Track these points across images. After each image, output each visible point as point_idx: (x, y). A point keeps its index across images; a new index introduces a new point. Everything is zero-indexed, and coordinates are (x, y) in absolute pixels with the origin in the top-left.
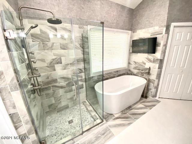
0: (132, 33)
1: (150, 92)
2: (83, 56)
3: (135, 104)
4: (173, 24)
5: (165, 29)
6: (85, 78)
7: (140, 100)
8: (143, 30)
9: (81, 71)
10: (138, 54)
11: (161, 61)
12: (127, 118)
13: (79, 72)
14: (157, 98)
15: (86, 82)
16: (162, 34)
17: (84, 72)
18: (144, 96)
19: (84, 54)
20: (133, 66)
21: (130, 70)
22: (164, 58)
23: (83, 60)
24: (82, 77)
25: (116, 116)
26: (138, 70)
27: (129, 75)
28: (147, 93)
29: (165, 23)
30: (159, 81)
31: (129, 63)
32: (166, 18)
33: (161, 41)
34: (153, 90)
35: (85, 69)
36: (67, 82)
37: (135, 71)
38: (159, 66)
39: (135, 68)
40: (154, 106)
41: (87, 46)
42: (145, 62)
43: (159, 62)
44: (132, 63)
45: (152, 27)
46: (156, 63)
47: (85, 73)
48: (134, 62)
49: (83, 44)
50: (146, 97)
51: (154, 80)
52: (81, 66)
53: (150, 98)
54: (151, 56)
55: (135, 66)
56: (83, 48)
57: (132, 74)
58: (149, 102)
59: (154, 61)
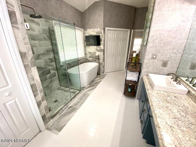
0: (84, 31)
1: (101, 71)
2: (52, 47)
3: (95, 79)
4: (107, 28)
5: (103, 30)
6: (56, 67)
7: (97, 76)
8: (91, 30)
9: (51, 60)
10: (91, 46)
11: (104, 50)
12: (93, 85)
13: (50, 62)
14: (105, 73)
15: (57, 70)
16: (102, 33)
17: (54, 61)
18: (98, 74)
19: (52, 45)
20: (88, 55)
21: (87, 59)
22: (105, 48)
23: (52, 51)
24: (53, 66)
25: (87, 87)
27: (87, 62)
28: (100, 71)
29: (102, 27)
30: (104, 63)
31: (86, 54)
32: (103, 24)
33: (102, 38)
34: (102, 69)
35: (55, 58)
36: (41, 72)
37: (91, 59)
38: (103, 53)
39: (90, 57)
40: (104, 77)
41: (54, 38)
42: (96, 52)
44: (87, 53)
45: (96, 28)
47: (56, 63)
48: (89, 52)
49: (50, 36)
50: (100, 74)
51: (102, 63)
52: (51, 56)
53: (102, 74)
54: (98, 47)
55: (90, 55)
56: (51, 39)
57: (89, 61)
58: (102, 76)
59: (100, 51)
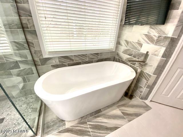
1: (138, 91)
3: (109, 107)
11: (173, 42)
20: (123, 47)
24: (25, 56)
26: (129, 55)
28: (134, 91)
31: (118, 43)
37: (125, 57)
38: (166, 50)
39: (125, 52)
40: (137, 115)
43: (167, 43)
44: (123, 42)
46: (162, 44)
47: (30, 51)
48: (126, 41)
50: (131, 97)
51: (150, 76)
55: (126, 48)
57: (120, 60)
58: (133, 106)
59: (158, 42)
